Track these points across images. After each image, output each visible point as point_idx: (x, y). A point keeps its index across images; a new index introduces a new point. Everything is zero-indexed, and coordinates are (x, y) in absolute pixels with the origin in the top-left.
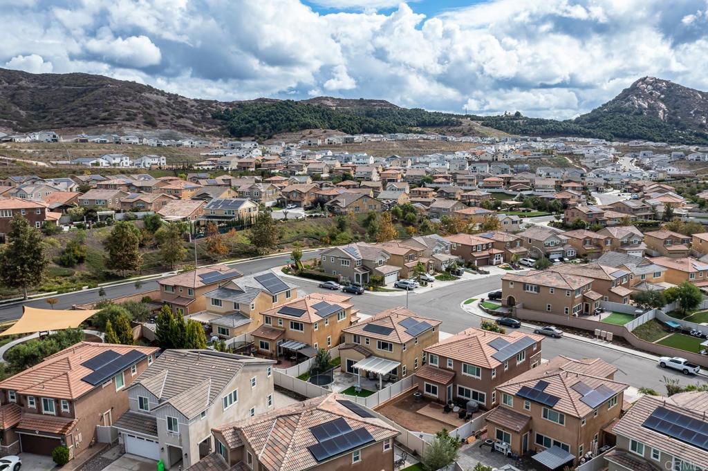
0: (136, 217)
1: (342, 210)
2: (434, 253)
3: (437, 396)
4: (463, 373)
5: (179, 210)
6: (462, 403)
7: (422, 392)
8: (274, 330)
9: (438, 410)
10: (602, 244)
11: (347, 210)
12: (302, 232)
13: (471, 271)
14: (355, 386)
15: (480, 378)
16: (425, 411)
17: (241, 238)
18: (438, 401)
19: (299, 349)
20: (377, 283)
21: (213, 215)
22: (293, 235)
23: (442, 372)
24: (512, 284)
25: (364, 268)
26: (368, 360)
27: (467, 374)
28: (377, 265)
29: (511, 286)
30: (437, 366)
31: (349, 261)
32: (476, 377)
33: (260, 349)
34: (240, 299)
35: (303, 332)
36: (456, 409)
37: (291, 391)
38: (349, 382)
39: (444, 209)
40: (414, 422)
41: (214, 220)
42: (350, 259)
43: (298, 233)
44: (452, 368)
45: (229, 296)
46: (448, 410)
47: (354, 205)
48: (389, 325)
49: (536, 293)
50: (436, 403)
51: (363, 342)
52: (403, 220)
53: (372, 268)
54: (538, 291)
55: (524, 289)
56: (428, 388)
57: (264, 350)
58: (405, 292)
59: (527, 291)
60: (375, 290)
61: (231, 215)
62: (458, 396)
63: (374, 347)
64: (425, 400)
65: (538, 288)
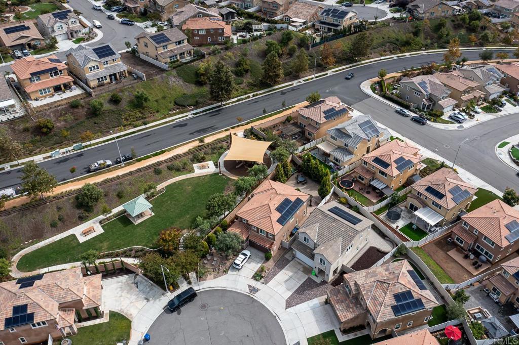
1: (420, 16)
3: (462, 246)
4: (483, 240)
5: (301, 13)
6: (477, 255)
7: (453, 239)
8: (368, 171)
9: (461, 255)
11: (424, 15)
12: (386, 37)
13: (512, 102)
14: (413, 222)
15: (493, 247)
16: (453, 253)
17: (343, 45)
18: (462, 248)
19: (383, 189)
20: (436, 115)
22: (380, 41)
23: (470, 233)
25: (430, 99)
26: (425, 209)
27: (485, 242)
28: (440, 100)
30: (468, 228)
31: (420, 94)
32: (490, 245)
33: (358, 179)
34: (349, 141)
35: (386, 178)
36: (472, 257)
38: (409, 218)
40: (444, 261)
41: (324, 26)
42: (422, 92)
43: (383, 38)
44: (477, 234)
45: (342, 137)
46: (466, 257)
47: (431, 11)
50: (460, 250)
51: (423, 198)
52: (468, 26)
53: (436, 101)
56: (458, 239)
57: (360, 180)
60: (435, 121)
61: (338, 23)
62: (475, 248)
63: (430, 204)
64: (454, 245)
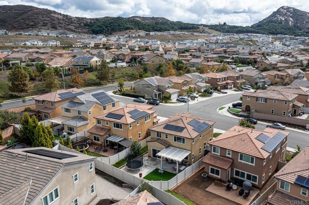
0: (33, 64)
1: (145, 62)
2: (197, 82)
3: (219, 177)
4: (239, 160)
5: (59, 62)
6: (240, 183)
7: (208, 173)
8: (103, 129)
9: (221, 188)
10: (284, 77)
11: (148, 62)
12: (125, 73)
13: (217, 92)
14: (158, 168)
15: (254, 165)
16: (212, 189)
17: (92, 76)
18: (220, 180)
19: (120, 141)
20: (167, 99)
21: (77, 64)
22: (120, 75)
23: (223, 159)
24: (249, 97)
25: (159, 90)
26: (168, 149)
27: (243, 162)
28: (166, 89)
29: (248, 99)
30: (219, 154)
31: (151, 86)
32: (250, 164)
33: (94, 141)
34: (82, 108)
35: (122, 130)
36: (235, 187)
37: (112, 176)
38: (154, 165)
39: (197, 63)
40: (205, 199)
41: (77, 67)
42: (151, 85)
43: (123, 74)
44: (230, 156)
45: (75, 106)
46: (229, 188)
47: (152, 60)
48: (182, 125)
49: (264, 103)
50: (219, 183)
51: (163, 137)
52: (177, 68)
53: (164, 90)
54: (266, 102)
55: (257, 101)
56: (213, 171)
57: (97, 142)
58: (183, 104)
59: (258, 102)
60: (166, 103)
61: (87, 64)
62: (235, 176)
63: (171, 140)
64: (211, 180)
65: (266, 100)
